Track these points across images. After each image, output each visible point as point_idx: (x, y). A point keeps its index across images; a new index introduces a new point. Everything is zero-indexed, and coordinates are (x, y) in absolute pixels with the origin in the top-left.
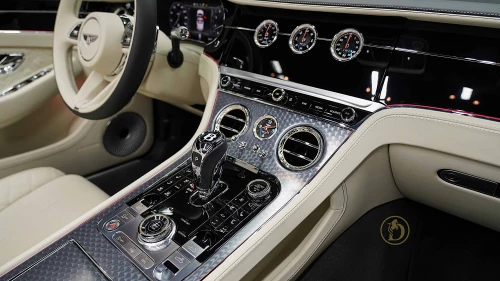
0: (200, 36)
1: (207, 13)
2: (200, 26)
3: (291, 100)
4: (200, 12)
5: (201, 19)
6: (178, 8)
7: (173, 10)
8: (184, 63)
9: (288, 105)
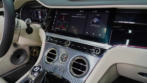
0: (40, 21)
1: (42, 12)
2: (40, 17)
3: (73, 45)
4: (39, 12)
5: (40, 15)
6: (32, 11)
7: (30, 12)
8: (33, 32)
9: (73, 48)
